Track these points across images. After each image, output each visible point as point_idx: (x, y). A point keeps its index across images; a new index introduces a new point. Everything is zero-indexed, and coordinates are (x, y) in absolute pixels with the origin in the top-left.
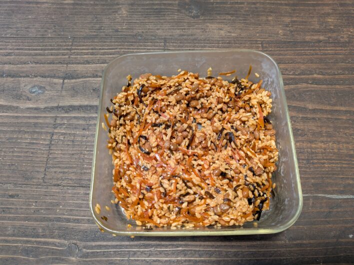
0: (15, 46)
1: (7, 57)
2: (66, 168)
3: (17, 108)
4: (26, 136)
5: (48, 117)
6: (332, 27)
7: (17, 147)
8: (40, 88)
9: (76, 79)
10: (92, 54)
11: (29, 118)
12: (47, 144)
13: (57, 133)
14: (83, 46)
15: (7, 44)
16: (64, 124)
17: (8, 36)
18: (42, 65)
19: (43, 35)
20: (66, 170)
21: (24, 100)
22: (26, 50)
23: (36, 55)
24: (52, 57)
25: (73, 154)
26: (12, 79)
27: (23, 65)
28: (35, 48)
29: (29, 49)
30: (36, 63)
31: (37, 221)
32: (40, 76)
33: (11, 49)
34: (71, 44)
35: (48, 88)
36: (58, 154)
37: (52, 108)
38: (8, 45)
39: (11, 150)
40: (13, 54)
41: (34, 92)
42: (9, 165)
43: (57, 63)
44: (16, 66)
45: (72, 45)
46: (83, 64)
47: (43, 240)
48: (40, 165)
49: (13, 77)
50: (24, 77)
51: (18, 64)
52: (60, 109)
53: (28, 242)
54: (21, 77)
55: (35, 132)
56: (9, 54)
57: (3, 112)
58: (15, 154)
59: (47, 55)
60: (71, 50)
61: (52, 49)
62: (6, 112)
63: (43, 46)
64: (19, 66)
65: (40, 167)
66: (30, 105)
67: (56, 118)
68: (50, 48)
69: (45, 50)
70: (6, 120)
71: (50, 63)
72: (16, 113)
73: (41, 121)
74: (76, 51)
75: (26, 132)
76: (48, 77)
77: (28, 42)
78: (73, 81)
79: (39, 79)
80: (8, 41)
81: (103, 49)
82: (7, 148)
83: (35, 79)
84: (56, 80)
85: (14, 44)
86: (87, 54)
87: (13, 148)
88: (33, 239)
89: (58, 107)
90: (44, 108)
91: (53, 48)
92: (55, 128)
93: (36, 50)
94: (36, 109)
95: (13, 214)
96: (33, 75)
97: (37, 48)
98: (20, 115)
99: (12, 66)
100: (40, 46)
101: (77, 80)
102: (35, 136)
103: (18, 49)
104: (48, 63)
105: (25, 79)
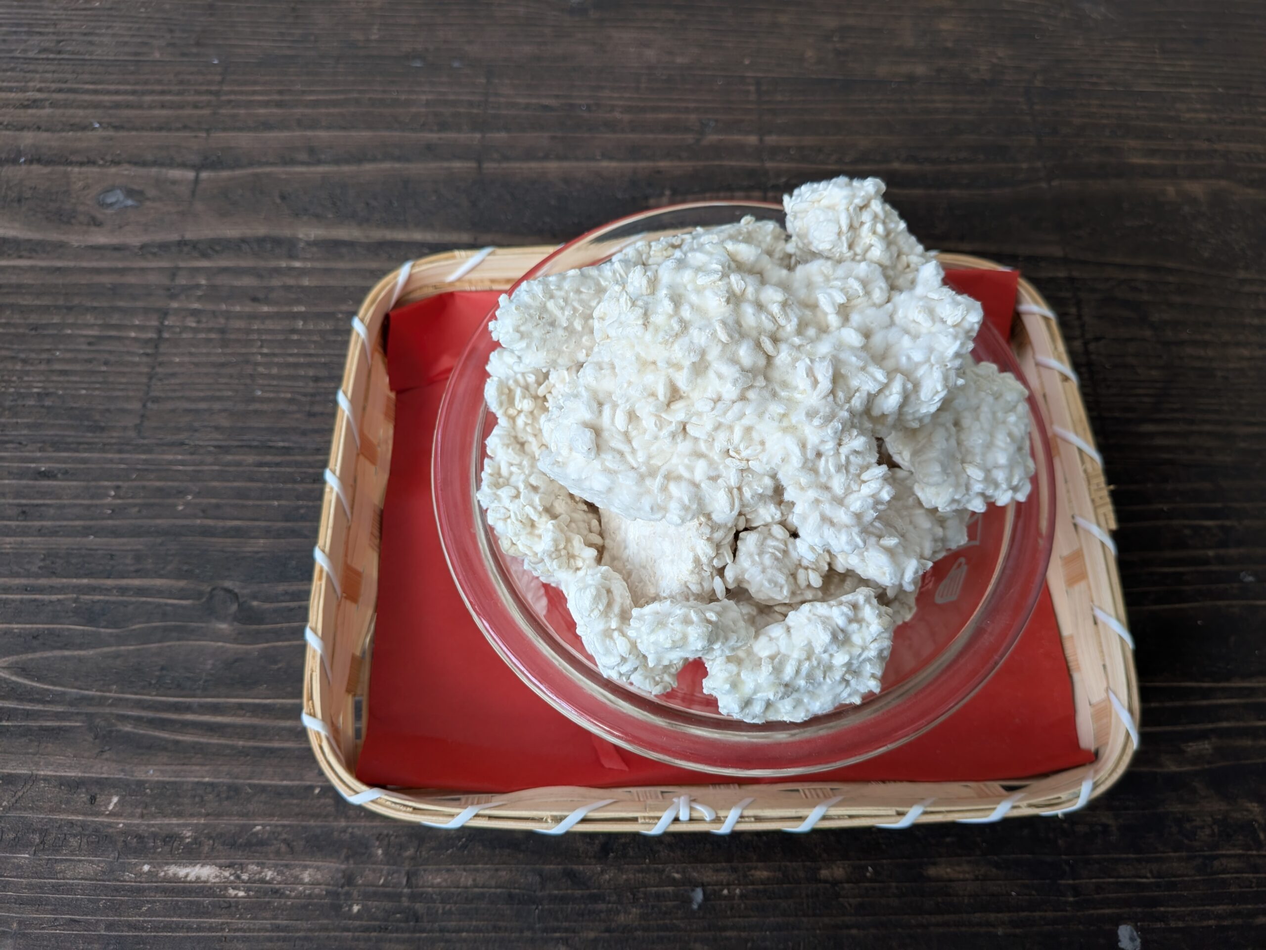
0: (53, 82)
1: (30, 111)
2: (203, 399)
3: (61, 245)
4: (90, 319)
5: (152, 269)
6: (949, 44)
7: (61, 346)
8: (130, 193)
9: (232, 168)
10: (279, 104)
11: (98, 271)
12: (151, 340)
13: (177, 311)
14: (255, 83)
15: (29, 75)
16: (198, 286)
17: (31, 55)
18: (134, 133)
19: (136, 54)
20: (203, 405)
21: (81, 223)
22: (87, 92)
23: (117, 106)
24: (164, 112)
25: (223, 365)
26: (47, 170)
27: (79, 134)
28: (112, 87)
29: (96, 92)
30: (116, 128)
31: (121, 535)
32: (129, 162)
33: (40, 90)
34: (218, 78)
35: (151, 192)
36: (181, 364)
37: (164, 247)
38: (31, 80)
39: (45, 356)
40: (47, 103)
41: (111, 205)
42: (38, 394)
43: (178, 130)
44: (57, 135)
45: (221, 82)
46: (255, 129)
47: (137, 582)
48: (131, 394)
49: (49, 163)
50: (82, 164)
51: (62, 130)
52: (186, 249)
53: (93, 589)
54: (71, 163)
55: (115, 309)
56: (35, 103)
57: (20, 257)
58: (57, 367)
59: (150, 107)
60: (217, 93)
61: (163, 93)
62: (30, 258)
63: (136, 83)
64: (64, 134)
65: (128, 399)
66: (100, 238)
67: (174, 273)
68: (158, 88)
69: (144, 93)
70: (28, 279)
71: (160, 129)
72: (59, 258)
73: (131, 279)
74: (232, 97)
75: (88, 310)
76: (155, 163)
77: (91, 73)
78: (225, 174)
79: (127, 170)
80: (31, 67)
81: (312, 92)
82: (32, 351)
83: (113, 170)
84: (175, 173)
85: (49, 75)
86: (266, 104)
87: (49, 350)
88: (110, 582)
89: (182, 243)
90: (143, 247)
91: (165, 88)
92: (173, 297)
93: (117, 92)
94: (116, 248)
95: (53, 518)
96: (109, 158)
97: (122, 87)
98: (72, 264)
99: (45, 135)
100: (129, 83)
101: (238, 172)
102: (115, 320)
103: (60, 91)
104: (152, 129)
105: (84, 169)
